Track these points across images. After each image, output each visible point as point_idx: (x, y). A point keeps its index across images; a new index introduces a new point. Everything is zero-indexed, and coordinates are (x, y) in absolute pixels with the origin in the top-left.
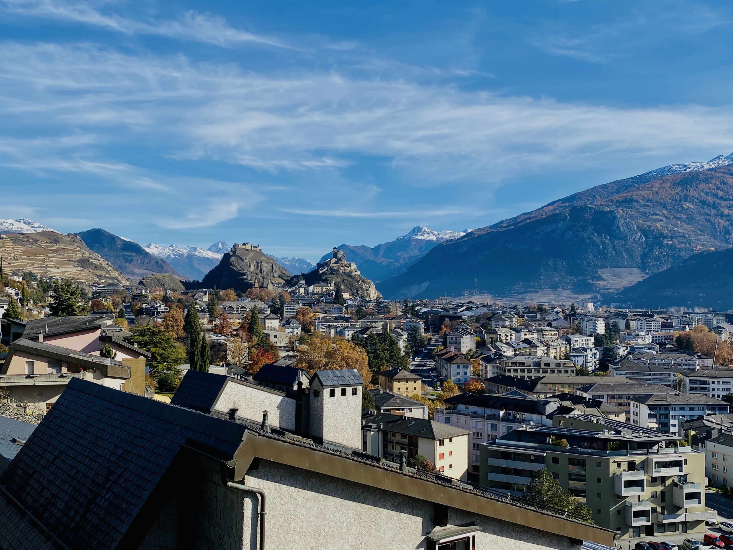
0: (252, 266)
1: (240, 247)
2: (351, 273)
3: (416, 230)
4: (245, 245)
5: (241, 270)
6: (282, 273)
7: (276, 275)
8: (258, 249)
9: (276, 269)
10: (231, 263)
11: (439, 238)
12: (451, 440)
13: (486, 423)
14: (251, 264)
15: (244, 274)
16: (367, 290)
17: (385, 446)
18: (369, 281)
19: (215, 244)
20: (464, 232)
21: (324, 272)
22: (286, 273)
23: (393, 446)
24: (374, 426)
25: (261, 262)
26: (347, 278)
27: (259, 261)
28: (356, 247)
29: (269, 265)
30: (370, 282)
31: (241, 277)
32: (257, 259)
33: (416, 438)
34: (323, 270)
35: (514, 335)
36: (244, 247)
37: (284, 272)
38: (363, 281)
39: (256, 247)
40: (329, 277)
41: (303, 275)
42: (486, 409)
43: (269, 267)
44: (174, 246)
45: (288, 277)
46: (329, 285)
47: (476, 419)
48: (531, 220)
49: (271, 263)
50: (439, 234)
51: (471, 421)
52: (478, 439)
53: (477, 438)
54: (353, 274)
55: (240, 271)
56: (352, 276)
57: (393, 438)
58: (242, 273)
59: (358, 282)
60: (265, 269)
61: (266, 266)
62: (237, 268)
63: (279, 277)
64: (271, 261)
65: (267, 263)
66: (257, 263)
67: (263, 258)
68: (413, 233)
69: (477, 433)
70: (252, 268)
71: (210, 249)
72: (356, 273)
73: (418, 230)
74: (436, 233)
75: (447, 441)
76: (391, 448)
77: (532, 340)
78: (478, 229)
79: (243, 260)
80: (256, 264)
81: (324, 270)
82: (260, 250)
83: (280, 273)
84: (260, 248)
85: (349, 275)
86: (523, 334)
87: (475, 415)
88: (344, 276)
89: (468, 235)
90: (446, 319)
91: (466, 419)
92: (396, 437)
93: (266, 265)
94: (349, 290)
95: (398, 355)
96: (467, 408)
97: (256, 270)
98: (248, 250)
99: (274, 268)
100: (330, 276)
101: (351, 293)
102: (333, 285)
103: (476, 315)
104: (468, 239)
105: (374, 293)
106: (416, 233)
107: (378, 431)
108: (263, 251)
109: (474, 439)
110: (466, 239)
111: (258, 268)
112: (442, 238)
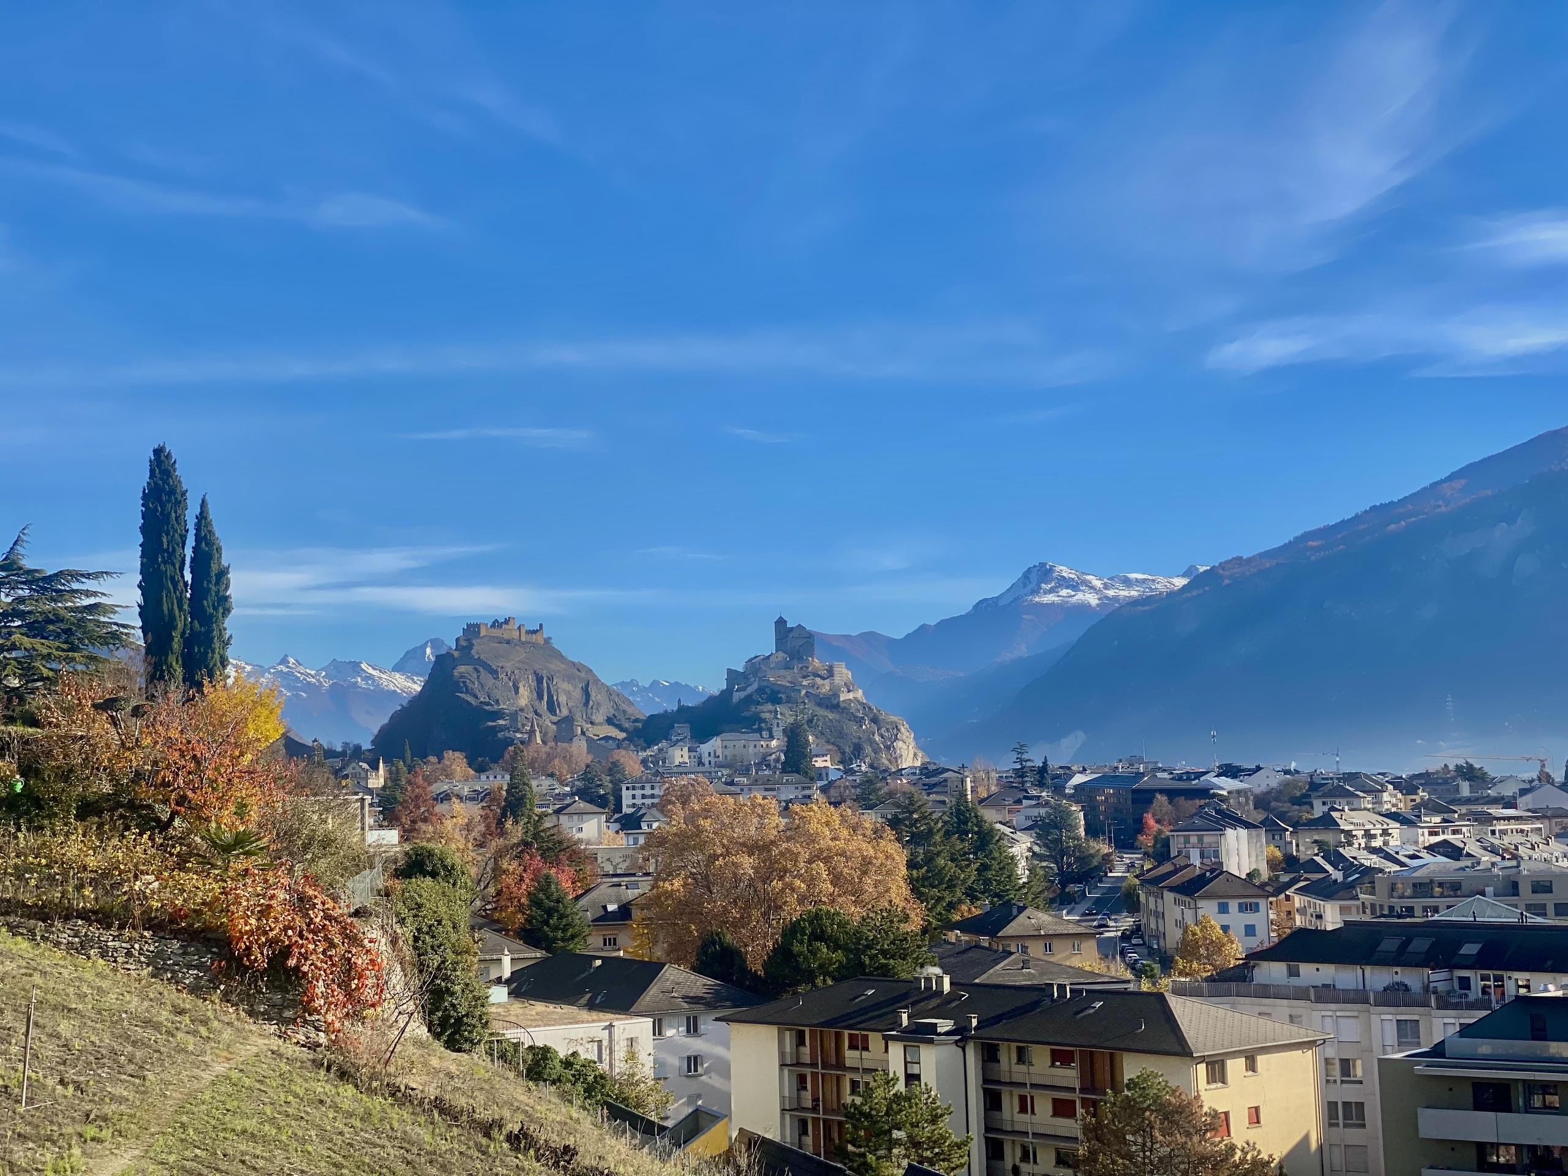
0: (521, 690)
1: (483, 633)
2: (836, 695)
3: (1034, 577)
4: (500, 626)
5: (488, 704)
6: (617, 709)
7: (599, 717)
8: (538, 639)
9: (599, 697)
10: (457, 683)
11: (1107, 597)
12: (1251, 1066)
13: (1375, 1020)
14: (521, 685)
15: (498, 715)
16: (888, 748)
17: (992, 1101)
18: (893, 718)
19: (415, 650)
20: (1184, 575)
21: (749, 697)
22: (630, 710)
23: (1023, 1099)
24: (945, 1025)
25: (550, 679)
26: (821, 712)
27: (544, 673)
28: (847, 637)
29: (575, 687)
30: (895, 723)
31: (490, 724)
32: (537, 667)
33: (1111, 1055)
34: (744, 689)
35: (1395, 833)
36: (496, 632)
37: (624, 706)
38: (875, 720)
39: (535, 632)
40: (766, 711)
41: (682, 709)
42: (1368, 970)
43: (577, 694)
44: (292, 660)
45: (636, 720)
46: (765, 734)
47: (1333, 1006)
48: (1403, 523)
49: (580, 679)
50: (1106, 587)
51: (1316, 1015)
52: (1345, 1086)
53: (1342, 1082)
54: (841, 699)
55: (486, 708)
56: (838, 706)
57: (1023, 1068)
58: (493, 712)
59: (860, 721)
60: (563, 699)
61: (567, 694)
62: (476, 697)
63: (610, 721)
64: (583, 674)
65: (569, 679)
66: (539, 680)
67: (555, 666)
68: (1025, 586)
69: (1341, 1060)
70: (524, 698)
71: (397, 668)
72: (851, 696)
73: (1042, 574)
74: (1098, 584)
75: (1235, 1067)
76: (1017, 1108)
77: (1461, 845)
78: (1231, 561)
79: (494, 673)
80: (534, 684)
81: (749, 690)
82: (547, 641)
83: (613, 711)
84: (545, 636)
85: (830, 703)
86: (1426, 831)
87: (1326, 994)
88: (811, 708)
89: (1198, 581)
90: (1158, 796)
91: (1295, 1012)
92: (1031, 1064)
93: (565, 686)
94: (831, 747)
95: (1009, 877)
96: (1294, 973)
97: (537, 703)
98: (508, 642)
99: (593, 694)
100: (770, 707)
101: (837, 759)
102: (778, 732)
103: (1258, 791)
104: (1201, 591)
105: (911, 755)
106: (1033, 585)
107: (962, 1044)
108: (555, 644)
109: (1331, 1085)
110: (1195, 593)
111: (540, 697)
112: (1115, 599)
